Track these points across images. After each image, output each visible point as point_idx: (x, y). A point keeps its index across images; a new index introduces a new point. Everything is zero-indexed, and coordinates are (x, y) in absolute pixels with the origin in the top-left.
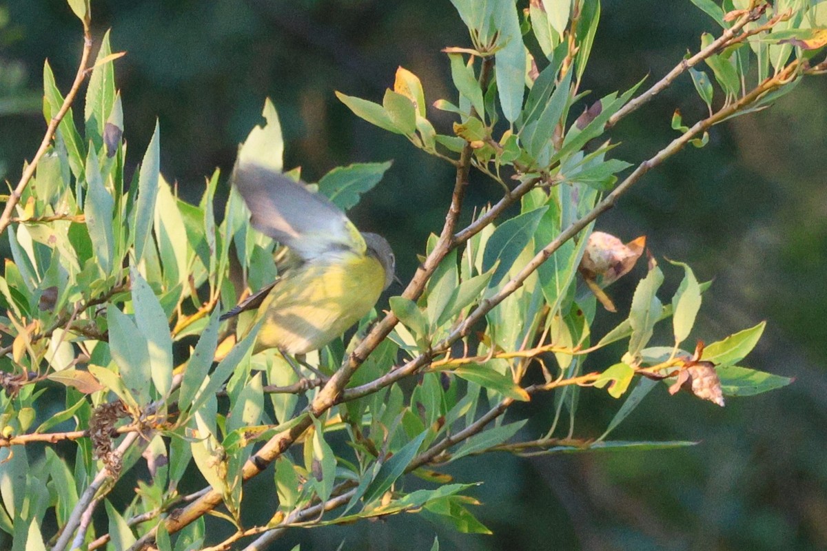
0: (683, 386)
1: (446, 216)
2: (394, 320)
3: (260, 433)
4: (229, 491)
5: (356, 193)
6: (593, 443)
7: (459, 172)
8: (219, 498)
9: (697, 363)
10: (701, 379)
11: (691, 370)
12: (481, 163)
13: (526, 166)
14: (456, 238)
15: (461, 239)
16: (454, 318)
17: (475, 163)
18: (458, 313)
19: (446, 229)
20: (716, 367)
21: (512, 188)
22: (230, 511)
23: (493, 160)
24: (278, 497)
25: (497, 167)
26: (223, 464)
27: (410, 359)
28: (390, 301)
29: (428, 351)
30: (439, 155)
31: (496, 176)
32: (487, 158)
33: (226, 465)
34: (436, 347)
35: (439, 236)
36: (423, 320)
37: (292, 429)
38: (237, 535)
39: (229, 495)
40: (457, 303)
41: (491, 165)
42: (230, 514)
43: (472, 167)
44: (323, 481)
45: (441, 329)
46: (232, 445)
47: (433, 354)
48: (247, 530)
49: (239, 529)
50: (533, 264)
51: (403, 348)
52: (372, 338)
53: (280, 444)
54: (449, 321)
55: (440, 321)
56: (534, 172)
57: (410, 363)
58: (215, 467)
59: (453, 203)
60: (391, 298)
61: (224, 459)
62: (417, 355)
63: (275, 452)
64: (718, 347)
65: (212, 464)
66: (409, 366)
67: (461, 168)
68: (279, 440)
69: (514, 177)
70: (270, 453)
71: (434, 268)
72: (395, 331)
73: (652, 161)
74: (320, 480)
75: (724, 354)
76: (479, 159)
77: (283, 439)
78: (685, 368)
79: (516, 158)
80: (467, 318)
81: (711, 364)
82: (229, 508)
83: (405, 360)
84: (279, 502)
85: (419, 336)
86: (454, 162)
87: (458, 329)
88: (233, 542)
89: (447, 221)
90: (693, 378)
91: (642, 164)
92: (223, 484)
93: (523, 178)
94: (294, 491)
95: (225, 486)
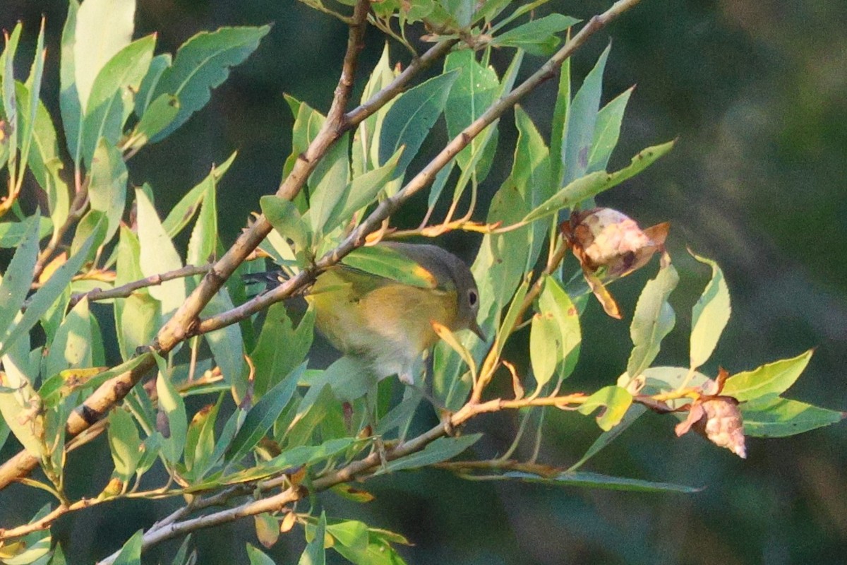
0: (695, 426)
1: (335, 89)
2: (265, 227)
3: (87, 378)
4: (48, 453)
5: (224, 67)
6: (563, 473)
7: (351, 31)
8: (35, 461)
9: (715, 397)
10: (720, 419)
11: (707, 405)
12: (380, 19)
13: (440, 25)
14: (348, 118)
15: (354, 120)
16: (344, 223)
17: (373, 20)
18: (350, 217)
19: (335, 106)
20: (739, 406)
21: (421, 52)
22: (51, 479)
23: (396, 15)
24: (112, 460)
25: (402, 24)
26: (39, 418)
27: (287, 278)
28: (260, 201)
29: (310, 267)
30: (325, 10)
31: (401, 36)
32: (390, 14)
33: (43, 419)
34: (322, 260)
35: (326, 115)
36: (305, 226)
37: (132, 371)
38: (60, 510)
39: (49, 459)
40: (349, 205)
41: (394, 22)
42: (50, 484)
43: (369, 24)
44: (171, 438)
45: (327, 239)
46: (51, 394)
47: (318, 271)
48: (72, 503)
49: (62, 501)
50: (449, 152)
51: (279, 264)
52: (237, 250)
53: (116, 389)
54: (339, 227)
55: (327, 227)
56: (451, 33)
57: (287, 282)
58: (29, 423)
59: (343, 73)
60: (262, 198)
61: (41, 412)
62: (296, 273)
63: (109, 400)
64: (747, 378)
65: (25, 419)
66: (285, 287)
67: (355, 26)
68: (115, 384)
69: (424, 38)
70: (103, 401)
71: (319, 158)
72: (267, 239)
73: (605, 16)
74: (167, 436)
75: (751, 388)
76: (379, 15)
77: (120, 383)
78: (700, 402)
79: (427, 14)
80: (362, 222)
81: (733, 401)
82: (49, 475)
83: (280, 279)
84: (114, 467)
85: (299, 248)
86: (345, 19)
87: (351, 238)
88: (54, 519)
89: (336, 97)
90: (709, 416)
91: (592, 20)
92: (40, 444)
93: (436, 40)
94: (134, 451)
95: (43, 448)
